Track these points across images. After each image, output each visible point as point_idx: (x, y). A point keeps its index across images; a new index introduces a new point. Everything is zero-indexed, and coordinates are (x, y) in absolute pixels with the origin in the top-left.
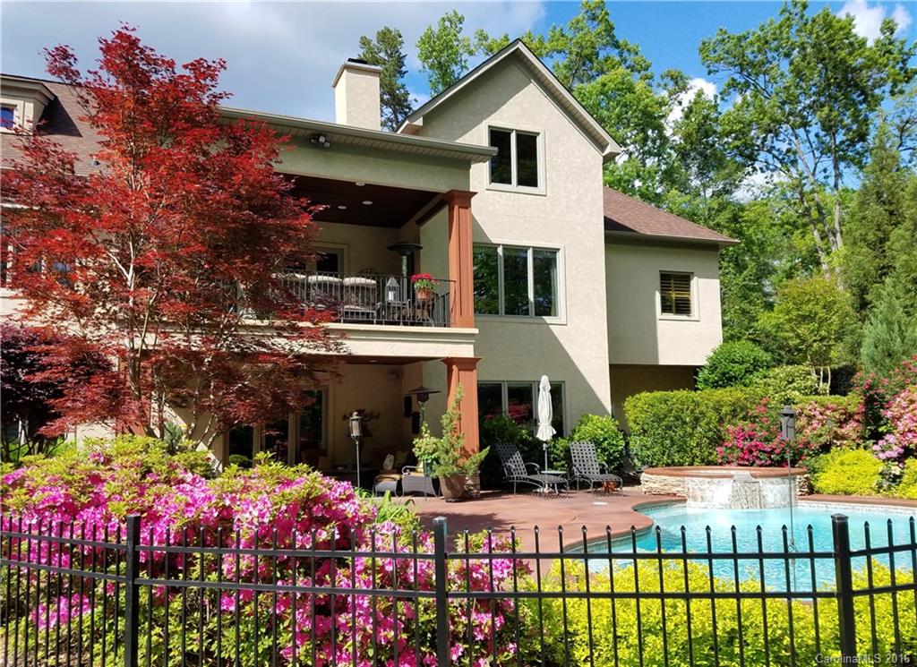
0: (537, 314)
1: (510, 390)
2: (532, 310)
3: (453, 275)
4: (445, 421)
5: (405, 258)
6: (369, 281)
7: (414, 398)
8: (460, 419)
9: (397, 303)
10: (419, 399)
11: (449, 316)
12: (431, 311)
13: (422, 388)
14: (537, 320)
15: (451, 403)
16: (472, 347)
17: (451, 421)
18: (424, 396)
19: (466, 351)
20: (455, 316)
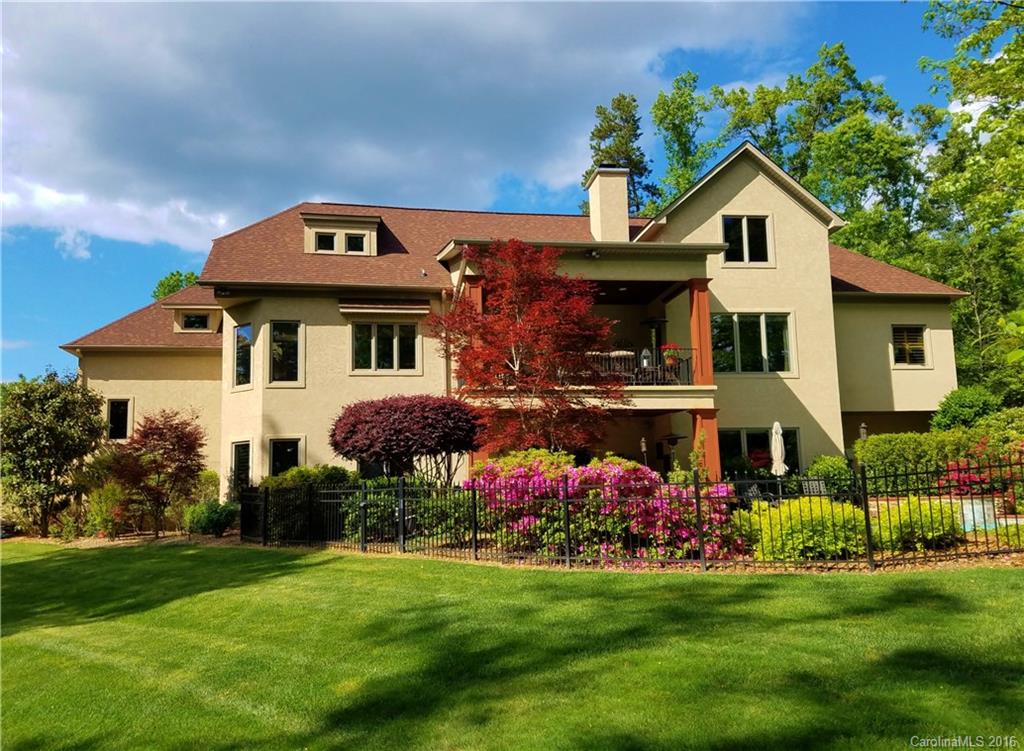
0: (771, 370)
1: (748, 436)
2: (766, 366)
3: (695, 344)
4: (692, 457)
5: (654, 330)
6: (629, 353)
7: (665, 443)
8: (704, 456)
9: (650, 369)
10: (669, 443)
11: (692, 376)
12: (677, 372)
13: (671, 435)
14: (771, 375)
15: (697, 444)
16: (712, 400)
17: (698, 457)
18: (673, 441)
19: (708, 403)
20: (697, 376)
